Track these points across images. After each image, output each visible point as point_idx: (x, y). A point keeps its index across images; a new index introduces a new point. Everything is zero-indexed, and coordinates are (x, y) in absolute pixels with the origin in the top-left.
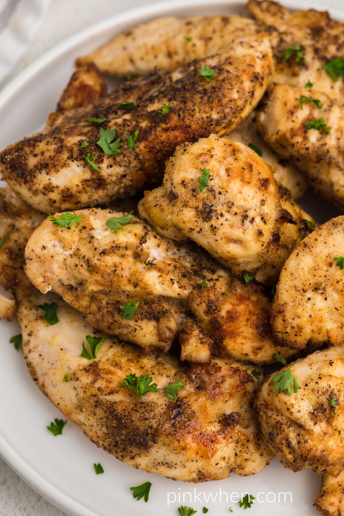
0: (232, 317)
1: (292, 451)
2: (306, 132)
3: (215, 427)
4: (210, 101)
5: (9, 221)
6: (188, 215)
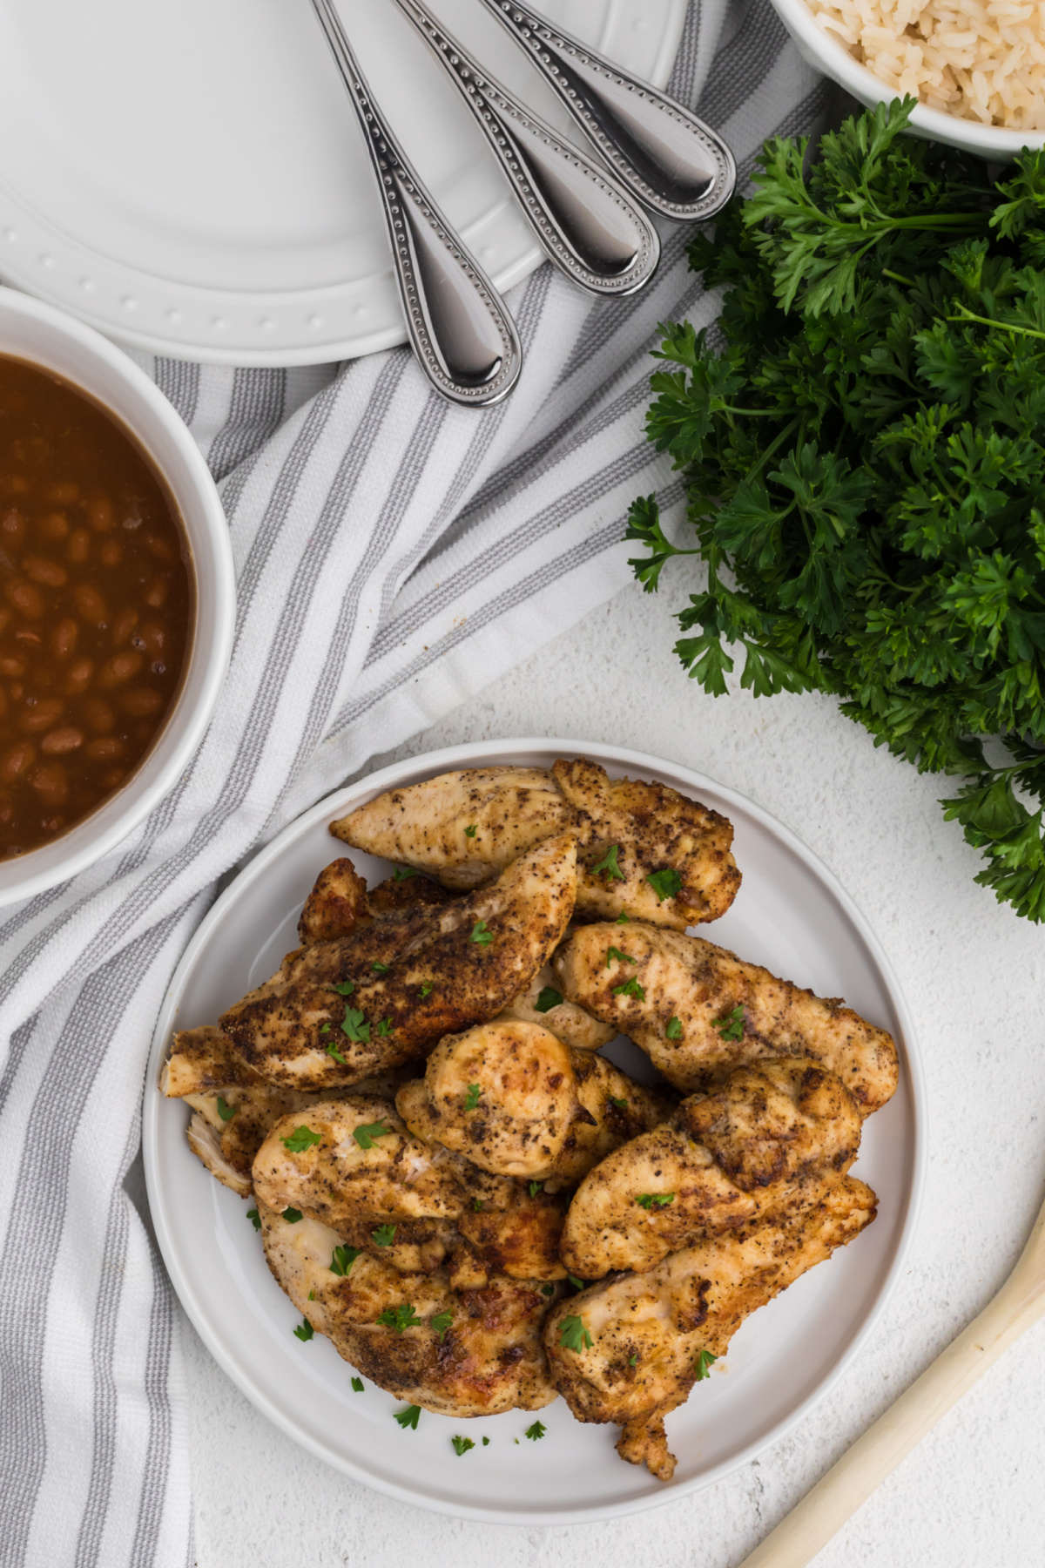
0: (512, 1243)
2: (613, 997)
3: (492, 1368)
4: (485, 977)
6: (455, 1136)
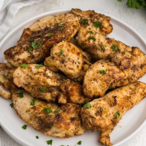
0: (72, 90)
1: (91, 125)
2: (89, 40)
3: (69, 121)
4: (62, 32)
5: (8, 71)
6: (58, 62)
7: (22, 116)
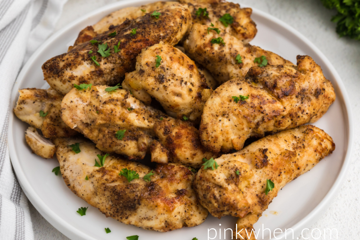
0: (178, 136)
1: (217, 201)
2: (212, 45)
3: (173, 196)
5: (50, 102)
6: (151, 81)
7: (78, 188)
